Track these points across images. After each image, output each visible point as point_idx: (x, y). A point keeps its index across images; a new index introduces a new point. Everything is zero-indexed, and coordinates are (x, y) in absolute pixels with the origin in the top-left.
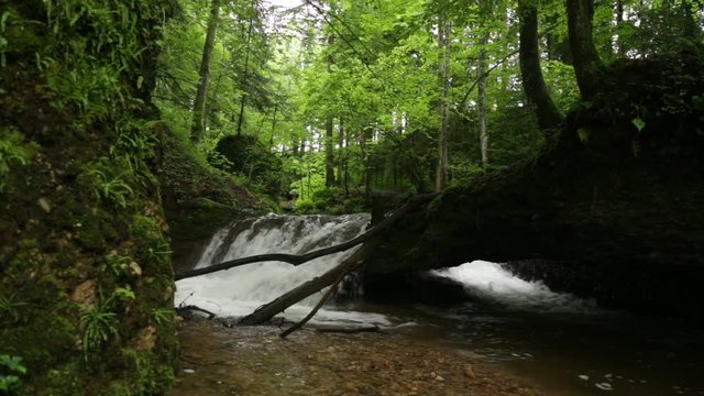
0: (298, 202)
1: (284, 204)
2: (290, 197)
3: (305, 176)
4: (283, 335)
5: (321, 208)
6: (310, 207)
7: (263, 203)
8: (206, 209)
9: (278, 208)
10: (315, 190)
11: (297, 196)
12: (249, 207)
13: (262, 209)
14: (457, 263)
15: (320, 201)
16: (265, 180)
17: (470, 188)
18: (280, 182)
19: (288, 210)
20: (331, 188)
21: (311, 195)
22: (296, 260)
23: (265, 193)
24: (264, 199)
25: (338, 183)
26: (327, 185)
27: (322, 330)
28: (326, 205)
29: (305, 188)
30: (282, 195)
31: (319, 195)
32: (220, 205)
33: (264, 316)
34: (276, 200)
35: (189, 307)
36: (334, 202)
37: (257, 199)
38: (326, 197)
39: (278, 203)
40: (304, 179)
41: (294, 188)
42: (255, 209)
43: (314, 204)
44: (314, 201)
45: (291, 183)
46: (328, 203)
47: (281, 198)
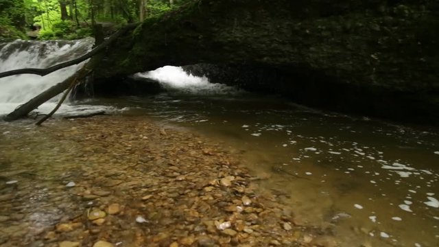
0: (41, 32)
1: (30, 33)
2: (34, 28)
3: (44, 12)
4: (39, 124)
5: (59, 35)
6: (51, 36)
7: (11, 32)
9: (24, 36)
10: (53, 23)
11: (40, 27)
13: (10, 37)
14: (154, 68)
15: (59, 30)
16: (10, 14)
18: (24, 17)
19: (34, 38)
20: (66, 21)
21: (51, 26)
22: (42, 73)
23: (13, 25)
24: (12, 29)
25: (71, 17)
26: (63, 18)
27: (67, 118)
28: (62, 33)
29: (46, 22)
30: (27, 27)
31: (57, 26)
33: (23, 113)
34: (22, 30)
36: (69, 31)
37: (5, 29)
38: (62, 28)
39: (25, 33)
40: (43, 15)
41: (37, 21)
42: (4, 37)
43: (54, 33)
44: (53, 31)
45: (34, 17)
46: (64, 32)
47: (26, 29)
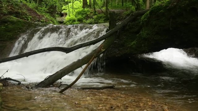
0: (67, 18)
1: (59, 19)
2: (62, 15)
3: (70, 2)
4: (61, 92)
5: (80, 21)
6: (74, 21)
7: (47, 19)
8: (12, 23)
9: (55, 22)
10: (76, 11)
11: (66, 14)
12: (39, 21)
13: (46, 22)
14: (158, 50)
15: (80, 17)
16: (47, 5)
17: (166, 6)
18: (56, 6)
19: (61, 23)
20: (86, 9)
21: (74, 13)
22: (67, 50)
23: (47, 13)
24: (47, 16)
25: (90, 6)
26: (83, 7)
27: (84, 88)
29: (71, 10)
30: (57, 14)
31: (79, 13)
32: (21, 20)
33: (50, 82)
34: (54, 17)
35: (6, 79)
36: (87, 17)
37: (43, 16)
38: (83, 14)
39: (56, 19)
40: (69, 4)
41: (64, 9)
42: (42, 22)
43: (76, 19)
44: (76, 17)
45: (62, 7)
46: (84, 18)
47: (57, 15)
